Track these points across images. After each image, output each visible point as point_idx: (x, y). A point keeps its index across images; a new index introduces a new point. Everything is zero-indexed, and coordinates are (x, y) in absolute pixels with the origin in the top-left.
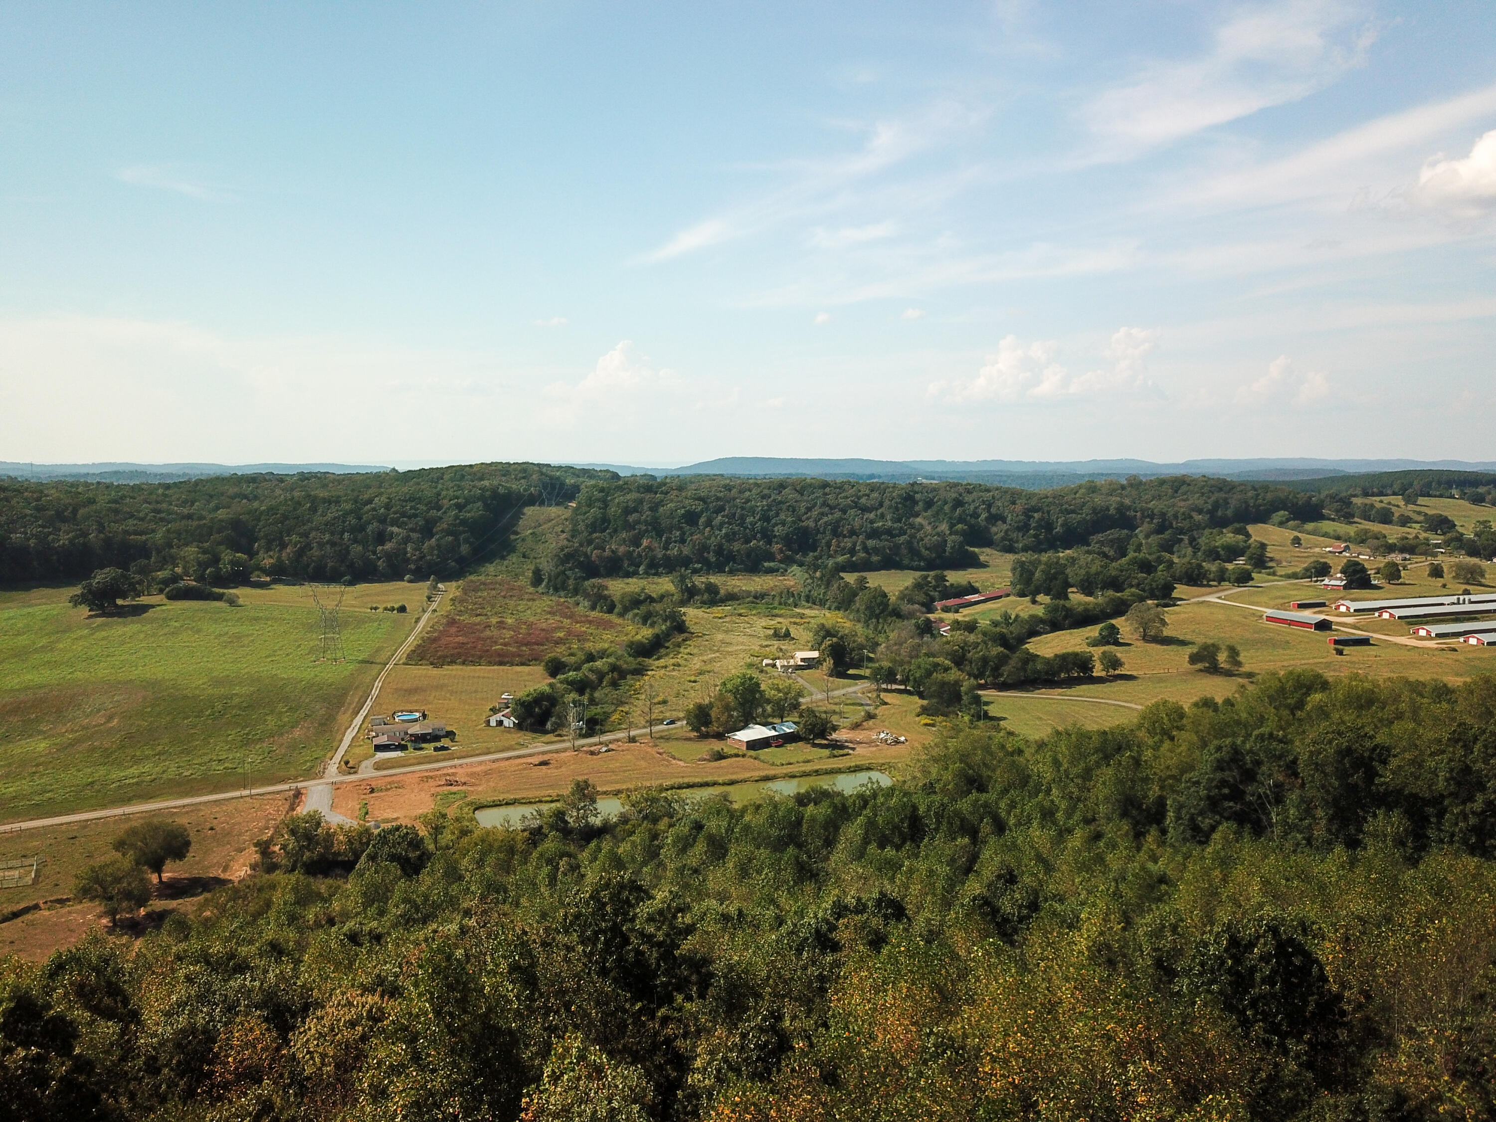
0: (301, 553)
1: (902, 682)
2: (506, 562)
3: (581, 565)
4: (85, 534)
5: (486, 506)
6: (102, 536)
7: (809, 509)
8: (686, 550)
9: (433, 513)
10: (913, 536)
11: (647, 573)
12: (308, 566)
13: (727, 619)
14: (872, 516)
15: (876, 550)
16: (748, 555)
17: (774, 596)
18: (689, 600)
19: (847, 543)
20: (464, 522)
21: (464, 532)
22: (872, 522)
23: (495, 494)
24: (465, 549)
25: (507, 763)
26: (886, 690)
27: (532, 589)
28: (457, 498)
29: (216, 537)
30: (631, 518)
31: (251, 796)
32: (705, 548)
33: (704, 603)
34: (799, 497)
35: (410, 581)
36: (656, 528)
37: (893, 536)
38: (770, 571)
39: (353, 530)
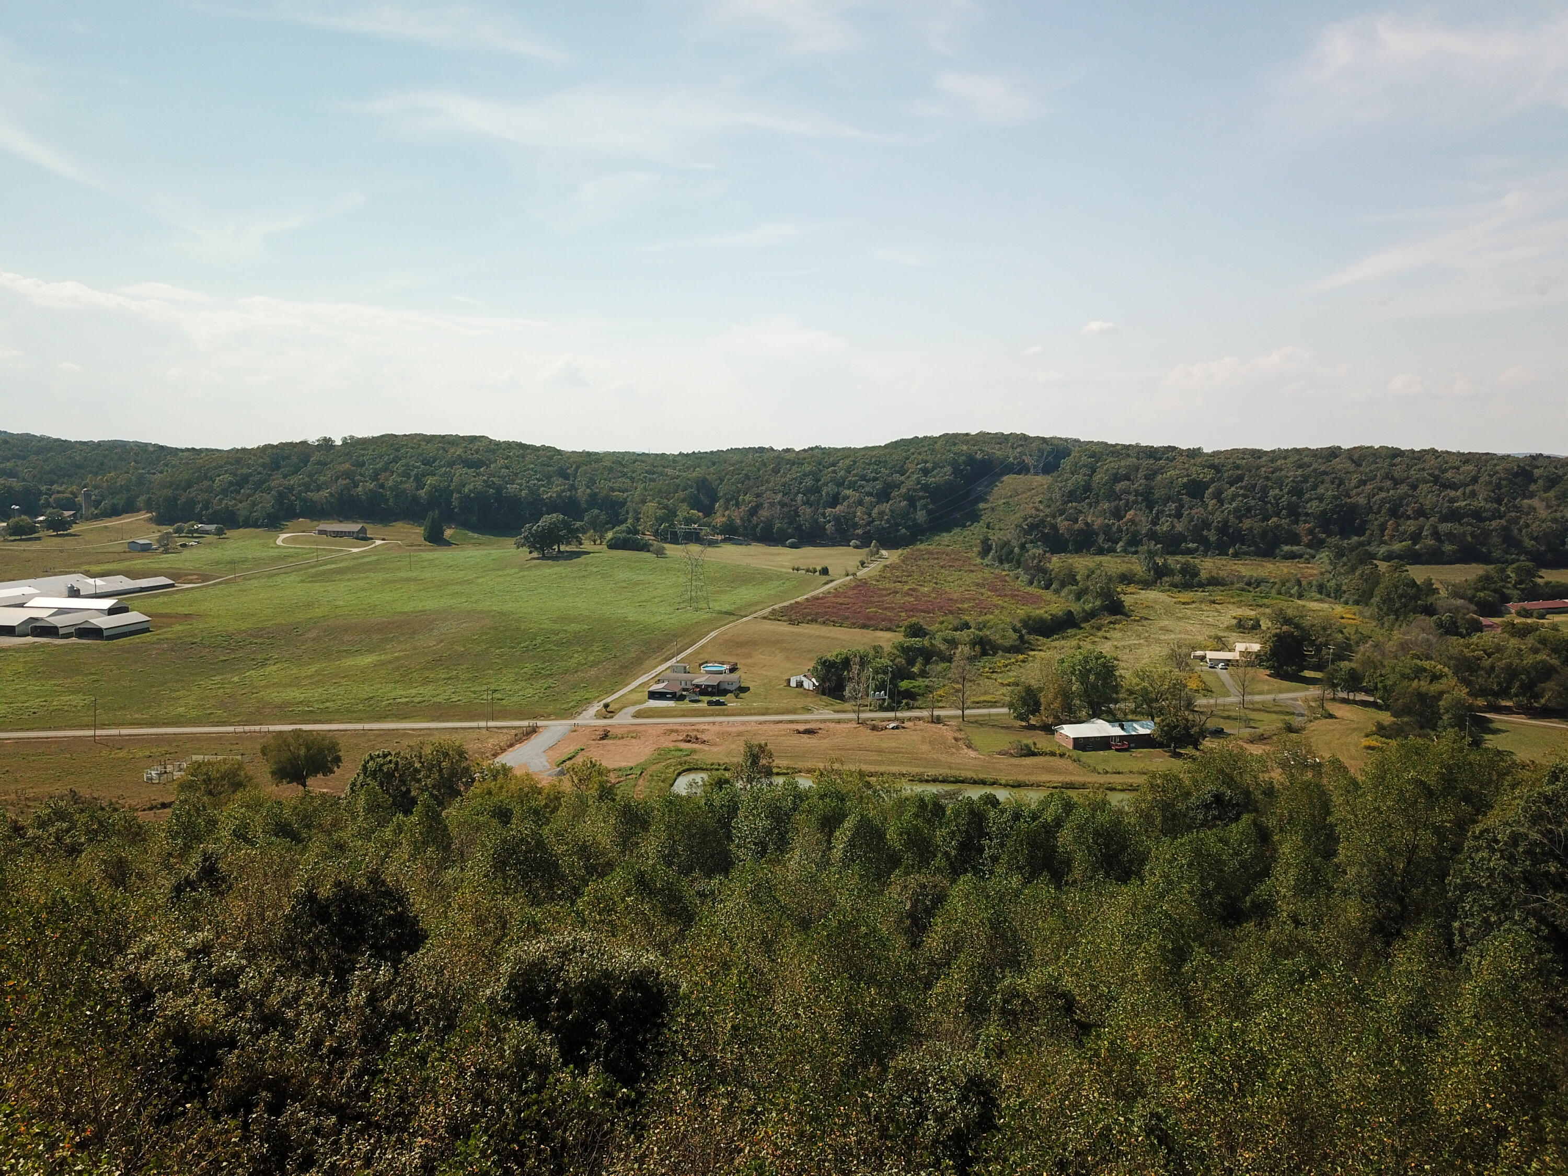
0: (754, 511)
1: (1368, 691)
2: (965, 533)
3: (1045, 538)
4: (573, 488)
5: (956, 471)
6: (588, 491)
7: (1363, 483)
8: (1180, 527)
9: (896, 476)
10: (1515, 521)
11: (1125, 551)
12: (757, 525)
13: (1193, 606)
14: (1452, 493)
15: (1451, 536)
16: (1264, 534)
17: (1275, 583)
18: (1154, 583)
19: (1410, 526)
20: (925, 487)
21: (924, 498)
22: (1452, 500)
23: (971, 460)
24: (921, 516)
25: (773, 726)
26: (1345, 701)
27: (979, 560)
28: (926, 462)
29: (681, 494)
30: (1119, 487)
31: (487, 728)
32: (1206, 525)
33: (1175, 586)
34: (1352, 467)
35: (856, 547)
36: (1148, 499)
37: (1481, 519)
38: (1292, 556)
39: (808, 492)
